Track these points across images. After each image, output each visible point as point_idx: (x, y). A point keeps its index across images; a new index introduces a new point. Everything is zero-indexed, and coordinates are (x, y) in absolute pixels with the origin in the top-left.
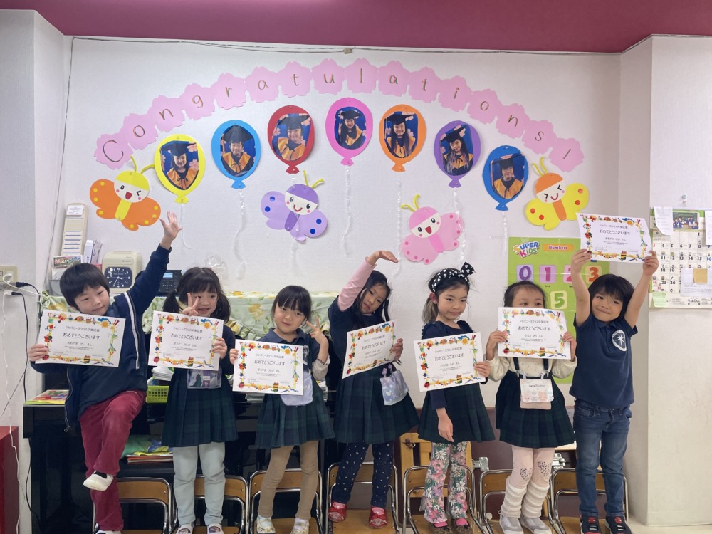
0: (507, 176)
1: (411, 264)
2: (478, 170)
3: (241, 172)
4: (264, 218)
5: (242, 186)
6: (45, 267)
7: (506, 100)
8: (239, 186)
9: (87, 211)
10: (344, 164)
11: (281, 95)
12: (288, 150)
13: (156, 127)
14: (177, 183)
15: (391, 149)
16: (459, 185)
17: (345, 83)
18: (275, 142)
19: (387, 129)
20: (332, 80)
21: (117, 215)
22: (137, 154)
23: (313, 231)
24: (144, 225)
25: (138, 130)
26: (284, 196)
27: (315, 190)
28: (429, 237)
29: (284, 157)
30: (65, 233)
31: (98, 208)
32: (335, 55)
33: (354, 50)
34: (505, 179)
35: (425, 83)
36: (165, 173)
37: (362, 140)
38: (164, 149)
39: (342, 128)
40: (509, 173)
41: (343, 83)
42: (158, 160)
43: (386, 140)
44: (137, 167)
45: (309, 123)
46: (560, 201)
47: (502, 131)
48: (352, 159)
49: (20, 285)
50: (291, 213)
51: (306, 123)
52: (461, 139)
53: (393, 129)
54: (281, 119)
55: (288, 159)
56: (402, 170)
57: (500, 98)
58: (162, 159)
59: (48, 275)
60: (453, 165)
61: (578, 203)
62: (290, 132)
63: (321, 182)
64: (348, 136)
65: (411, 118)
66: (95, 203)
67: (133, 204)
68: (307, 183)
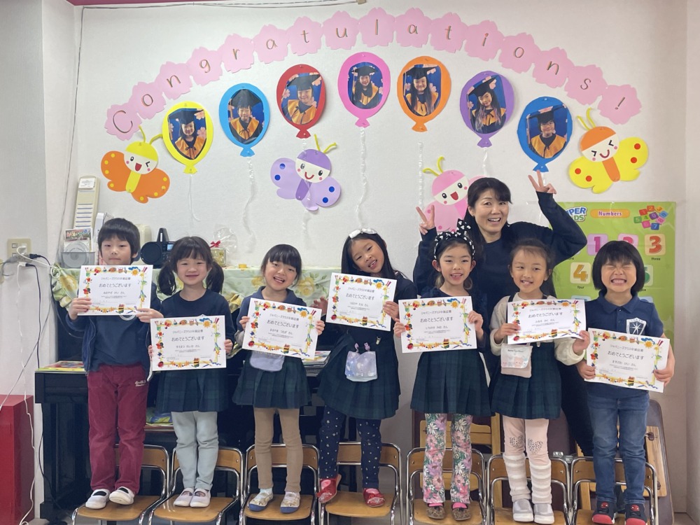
0: (546, 132)
2: (512, 127)
3: (250, 138)
4: (274, 187)
5: (251, 154)
6: (57, 240)
7: (544, 45)
8: (248, 153)
9: (98, 183)
10: (360, 126)
11: (290, 52)
12: (299, 112)
13: (164, 95)
14: (185, 153)
15: (411, 107)
16: (489, 144)
17: (359, 36)
18: (284, 106)
19: (406, 84)
20: (345, 33)
21: (127, 187)
22: (145, 124)
23: (325, 200)
24: (153, 197)
25: (146, 99)
26: (295, 163)
27: (327, 155)
28: (456, 205)
29: (294, 120)
30: (78, 206)
31: (109, 181)
32: (347, 6)
34: (544, 136)
35: (449, 30)
36: (173, 142)
37: (378, 97)
38: (172, 118)
39: (356, 86)
40: (548, 129)
41: (357, 36)
42: (166, 129)
43: (405, 97)
45: (319, 83)
46: (612, 158)
47: (539, 80)
48: (369, 120)
49: (33, 256)
50: (303, 180)
51: (316, 83)
52: (492, 92)
53: (412, 85)
54: (290, 80)
55: (298, 123)
56: (424, 129)
57: (537, 42)
58: (170, 128)
59: (60, 247)
60: (482, 122)
61: (634, 160)
62: (301, 93)
63: (334, 147)
64: (363, 94)
65: (433, 71)
66: (107, 176)
67: (142, 175)
68: (318, 148)
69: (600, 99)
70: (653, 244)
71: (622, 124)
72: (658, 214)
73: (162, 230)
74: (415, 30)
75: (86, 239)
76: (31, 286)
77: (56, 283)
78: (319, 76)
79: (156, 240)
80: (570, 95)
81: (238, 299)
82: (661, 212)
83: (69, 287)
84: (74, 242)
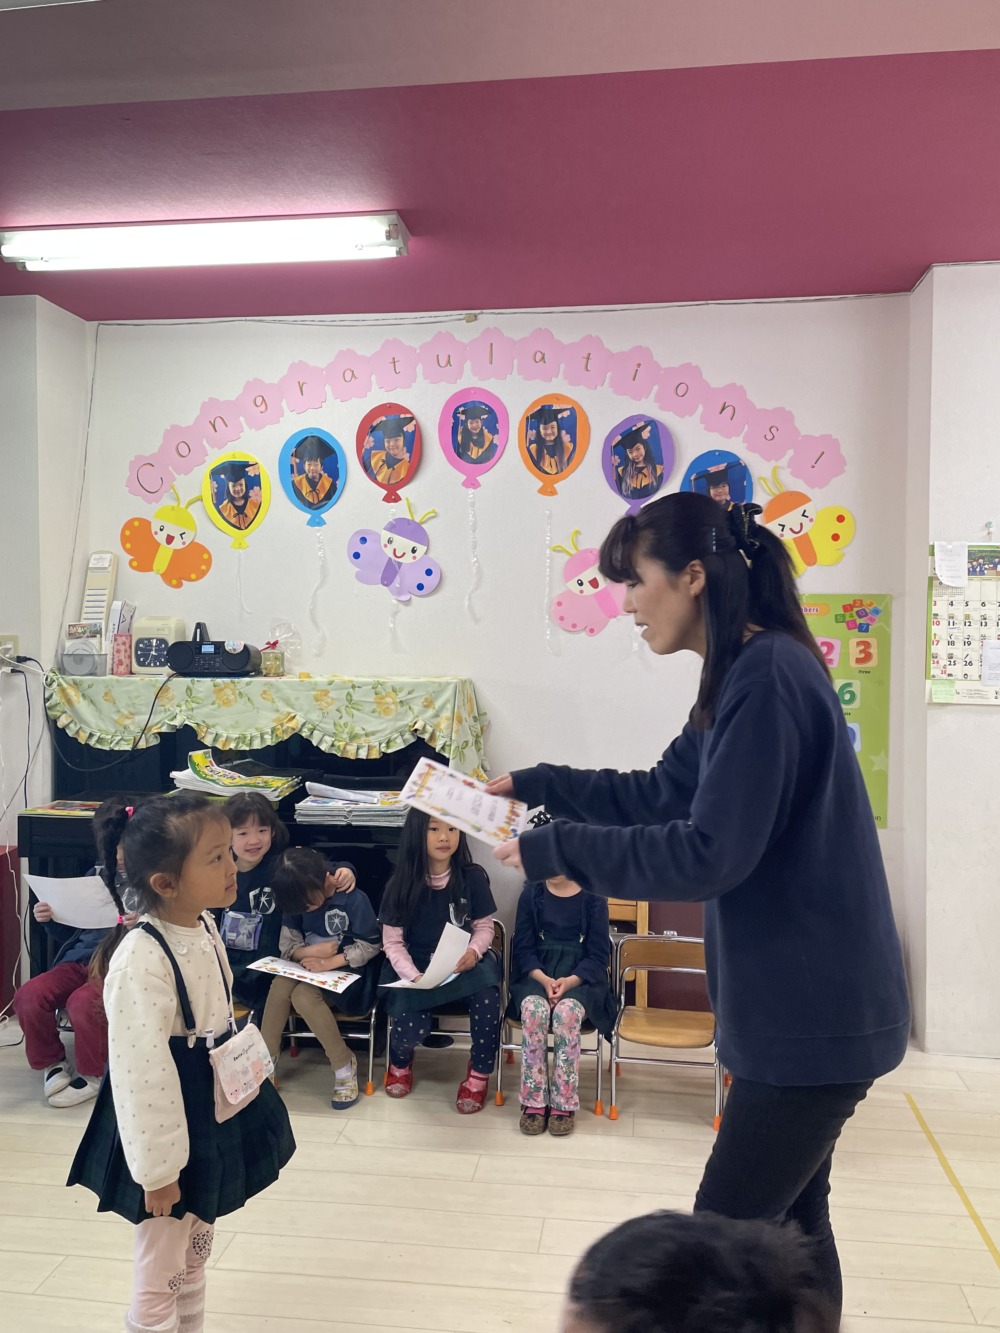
0: (718, 498)
1: (568, 635)
3: (320, 502)
4: (352, 568)
5: (321, 523)
6: (57, 635)
7: (716, 379)
8: (317, 522)
9: (116, 562)
10: (467, 487)
11: (375, 387)
12: (385, 468)
13: (205, 442)
14: (233, 521)
15: (536, 462)
17: (468, 366)
18: (365, 458)
19: (530, 432)
20: (449, 362)
21: (155, 566)
22: (180, 482)
23: (420, 587)
24: (190, 580)
25: (181, 447)
26: (379, 536)
28: (596, 594)
29: (379, 478)
30: (88, 592)
31: (131, 557)
32: (452, 324)
33: (480, 316)
35: (588, 359)
36: (217, 506)
37: (493, 447)
39: (462, 433)
40: (721, 493)
41: (465, 366)
42: (207, 488)
43: (528, 449)
44: (181, 499)
45: (413, 429)
46: (806, 535)
47: (708, 424)
48: (480, 479)
49: (21, 660)
50: (390, 559)
51: (409, 428)
52: (645, 443)
53: (538, 432)
54: (375, 424)
55: (385, 482)
56: (553, 493)
57: (706, 376)
58: (212, 487)
59: (61, 645)
60: (633, 483)
61: (836, 537)
62: (389, 442)
63: (433, 515)
64: (472, 444)
65: (566, 414)
66: (128, 551)
67: (176, 551)
68: (412, 515)
69: (790, 453)
70: (861, 652)
71: (820, 488)
72: (868, 611)
73: (199, 625)
74: (543, 358)
75: (95, 636)
76: (17, 700)
77: (51, 696)
78: (412, 419)
79: (190, 639)
80: (751, 448)
81: (295, 721)
82: (871, 608)
83: (69, 701)
84: (78, 640)
